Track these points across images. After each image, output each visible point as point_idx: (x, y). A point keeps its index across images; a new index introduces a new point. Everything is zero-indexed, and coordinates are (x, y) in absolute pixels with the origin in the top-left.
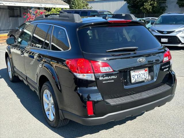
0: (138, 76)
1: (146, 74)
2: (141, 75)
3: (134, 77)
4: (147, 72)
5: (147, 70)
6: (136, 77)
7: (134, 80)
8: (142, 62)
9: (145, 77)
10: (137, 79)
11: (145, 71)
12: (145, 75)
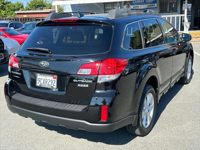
0: (44, 81)
1: (54, 82)
2: (48, 81)
3: (39, 81)
4: (56, 80)
5: (55, 77)
6: (42, 81)
7: (40, 84)
8: (43, 66)
9: (52, 85)
10: (42, 84)
11: (54, 78)
12: (52, 83)
